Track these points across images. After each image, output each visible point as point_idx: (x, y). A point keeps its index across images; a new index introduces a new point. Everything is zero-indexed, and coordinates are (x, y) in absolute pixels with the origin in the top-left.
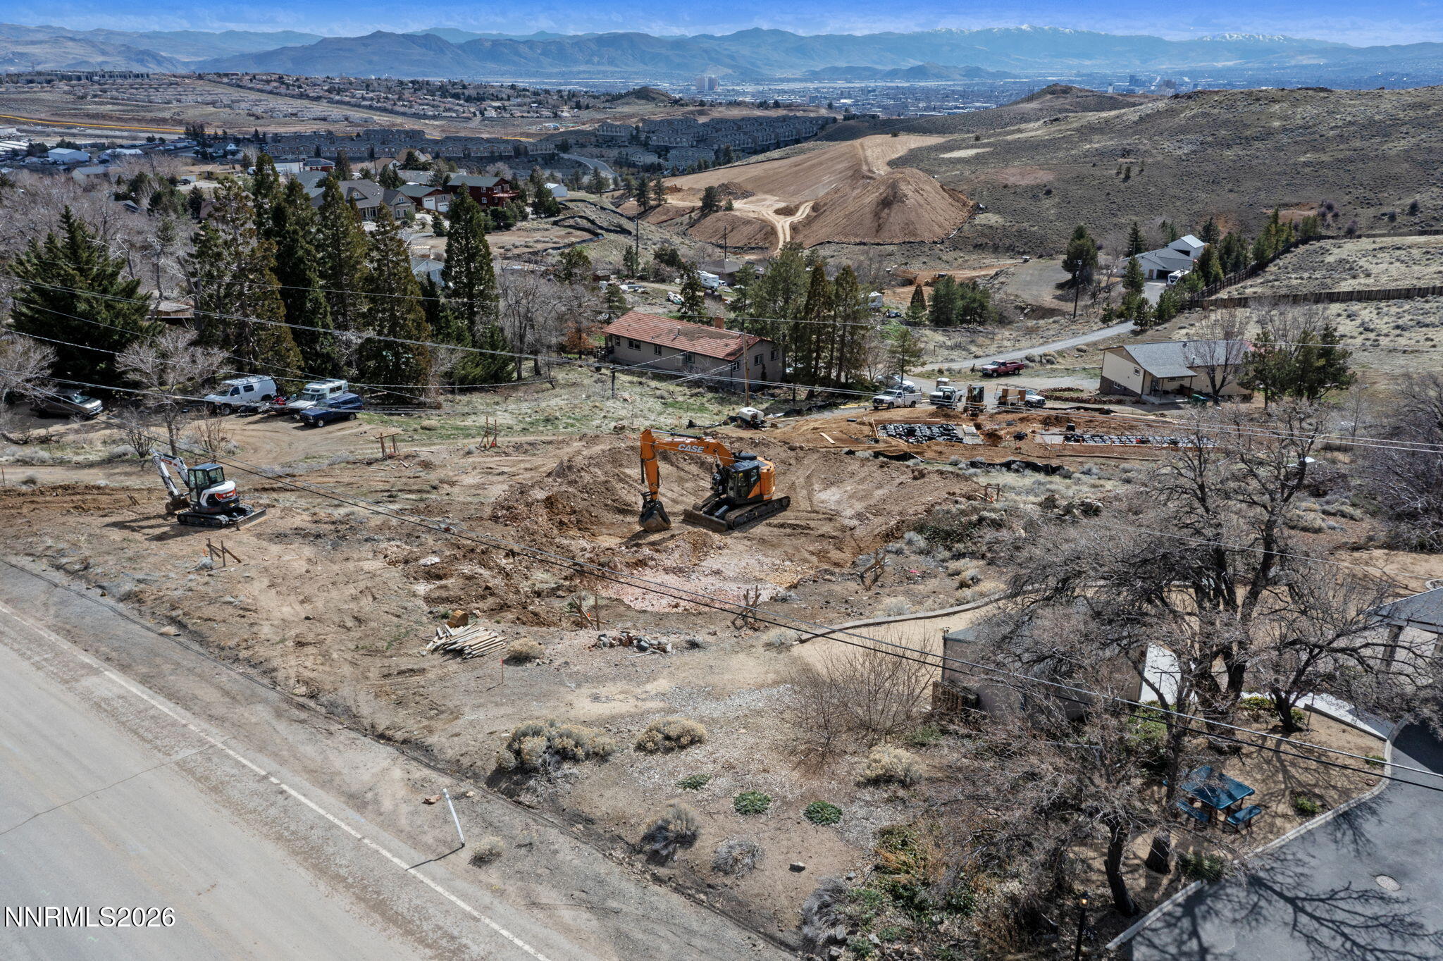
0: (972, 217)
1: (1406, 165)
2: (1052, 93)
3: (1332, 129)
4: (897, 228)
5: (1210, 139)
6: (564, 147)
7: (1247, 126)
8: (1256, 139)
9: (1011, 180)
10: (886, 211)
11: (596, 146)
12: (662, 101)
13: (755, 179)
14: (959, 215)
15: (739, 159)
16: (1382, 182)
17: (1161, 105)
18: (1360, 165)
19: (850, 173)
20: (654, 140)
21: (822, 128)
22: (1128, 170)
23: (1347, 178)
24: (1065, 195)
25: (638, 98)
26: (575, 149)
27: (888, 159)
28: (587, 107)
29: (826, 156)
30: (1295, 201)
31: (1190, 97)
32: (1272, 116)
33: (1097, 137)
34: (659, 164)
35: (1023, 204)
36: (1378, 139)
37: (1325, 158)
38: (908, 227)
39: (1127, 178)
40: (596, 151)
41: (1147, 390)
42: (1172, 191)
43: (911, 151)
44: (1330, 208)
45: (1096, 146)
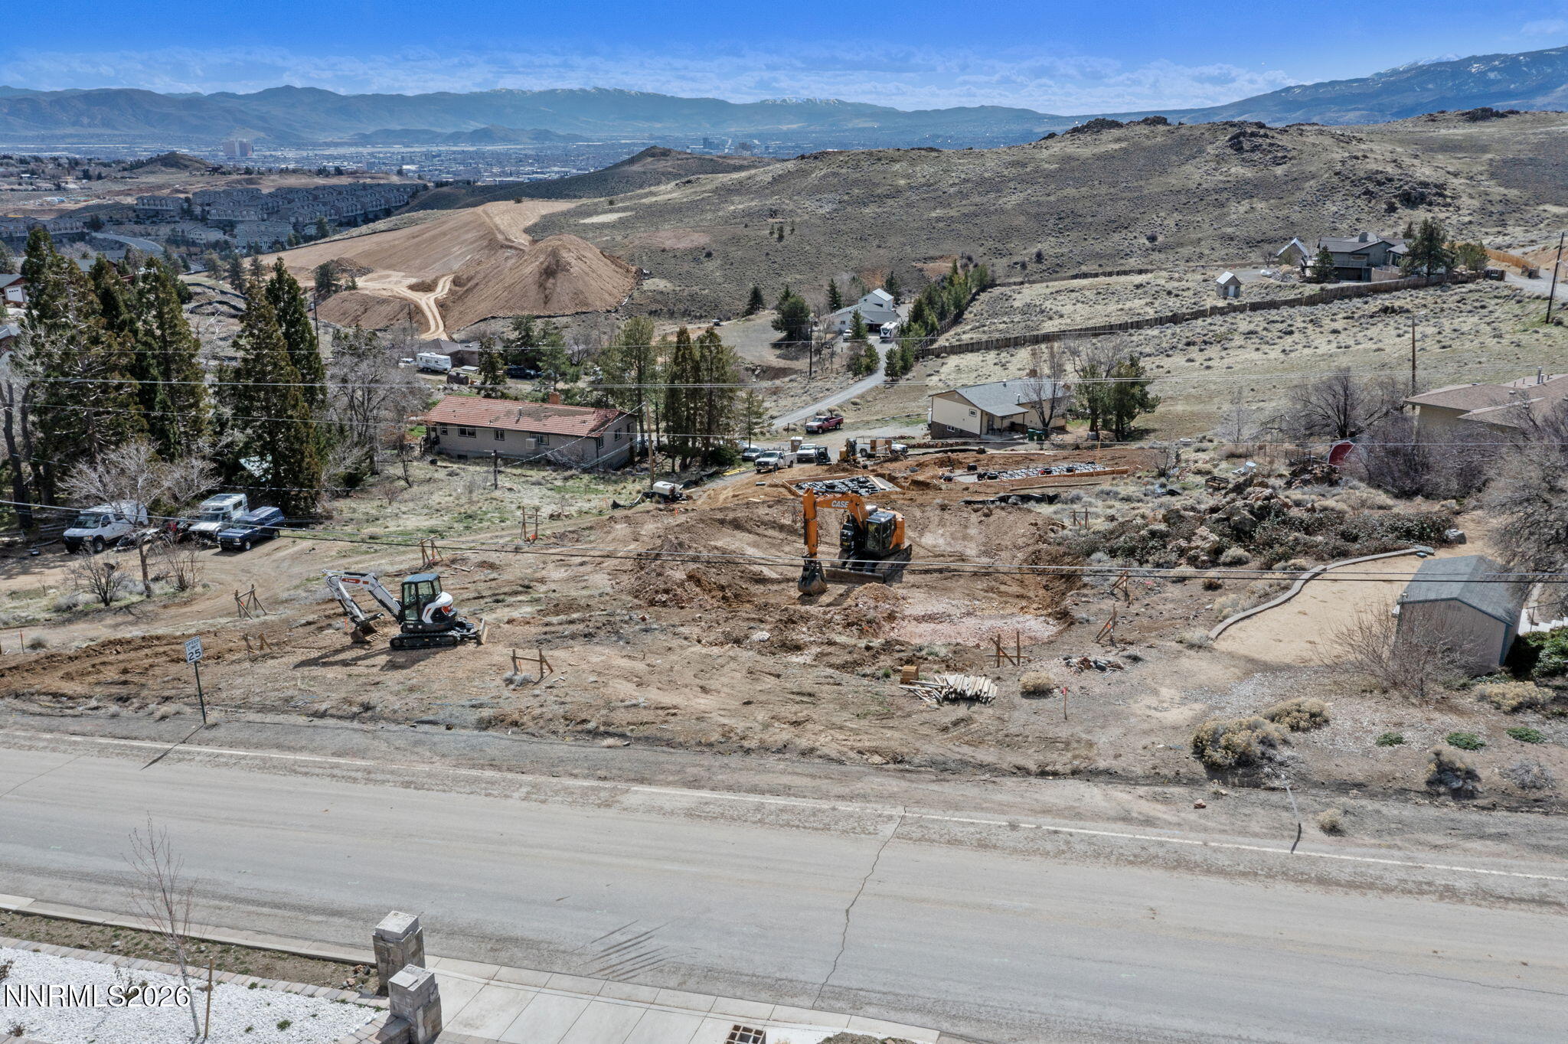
0: (639, 283)
1: (1023, 218)
2: (653, 155)
3: (951, 186)
4: (566, 299)
5: (846, 198)
6: (96, 225)
7: (877, 185)
8: (887, 196)
9: (668, 244)
10: (551, 281)
11: (136, 223)
12: (198, 169)
13: (367, 254)
14: (628, 282)
15: (335, 232)
16: (1008, 233)
17: (790, 165)
18: (985, 219)
19: (485, 243)
20: (214, 214)
21: (414, 195)
22: (781, 230)
23: (977, 230)
24: (726, 256)
25: (166, 165)
26: (108, 226)
27: (522, 227)
28: (100, 177)
29: (445, 227)
30: (938, 254)
31: (816, 158)
32: (896, 175)
33: (736, 199)
34: (226, 242)
35: (686, 267)
36: (993, 195)
37: (953, 213)
38: (577, 296)
39: (781, 238)
40: (138, 228)
41: (985, 430)
42: (826, 249)
43: (544, 217)
44: (970, 259)
45: (741, 207)
